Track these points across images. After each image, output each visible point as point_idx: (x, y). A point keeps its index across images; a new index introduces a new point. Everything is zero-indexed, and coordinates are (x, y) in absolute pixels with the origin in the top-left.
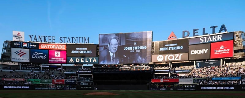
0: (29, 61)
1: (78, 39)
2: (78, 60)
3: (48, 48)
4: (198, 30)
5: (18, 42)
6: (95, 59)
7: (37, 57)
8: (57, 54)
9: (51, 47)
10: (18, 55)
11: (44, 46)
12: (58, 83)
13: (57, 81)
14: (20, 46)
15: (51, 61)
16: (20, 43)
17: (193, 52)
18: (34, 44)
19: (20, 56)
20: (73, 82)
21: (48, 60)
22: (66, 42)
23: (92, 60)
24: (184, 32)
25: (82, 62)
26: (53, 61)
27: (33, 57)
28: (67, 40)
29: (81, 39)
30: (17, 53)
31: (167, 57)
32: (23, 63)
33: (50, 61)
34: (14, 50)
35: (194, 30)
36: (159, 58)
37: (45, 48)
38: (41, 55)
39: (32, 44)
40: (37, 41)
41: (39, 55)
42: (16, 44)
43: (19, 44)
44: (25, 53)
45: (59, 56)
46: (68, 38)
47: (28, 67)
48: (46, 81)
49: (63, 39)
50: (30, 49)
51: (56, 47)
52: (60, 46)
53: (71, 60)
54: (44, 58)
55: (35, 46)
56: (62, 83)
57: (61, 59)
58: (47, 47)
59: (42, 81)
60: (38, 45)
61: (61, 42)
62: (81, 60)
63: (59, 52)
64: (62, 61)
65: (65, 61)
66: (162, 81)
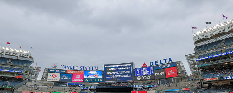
0: (59, 81)
1: (92, 67)
2: (91, 80)
3: (73, 73)
4: (157, 61)
5: (53, 69)
6: (101, 79)
8: (78, 76)
9: (75, 72)
16: (54, 70)
17: (156, 74)
19: (54, 78)
23: (99, 80)
24: (150, 62)
26: (75, 81)
27: (62, 78)
28: (84, 68)
29: (93, 67)
30: (51, 75)
31: (143, 77)
32: (55, 82)
33: (73, 80)
34: (49, 74)
35: (156, 61)
36: (138, 78)
37: (70, 73)
38: (67, 77)
39: (62, 70)
40: (66, 69)
41: (66, 77)
42: (51, 70)
44: (57, 76)
45: (79, 77)
46: (85, 67)
47: (59, 85)
49: (82, 68)
50: (61, 73)
51: (77, 72)
52: (80, 72)
53: (87, 80)
55: (64, 71)
57: (80, 79)
60: (66, 71)
62: (92, 80)
63: (79, 75)
64: (81, 81)
65: (82, 81)
66: (137, 92)
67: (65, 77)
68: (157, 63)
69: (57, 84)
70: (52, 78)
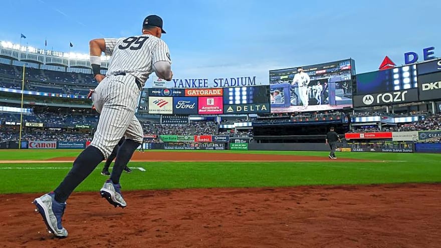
0: (171, 113)
1: (240, 80)
2: (239, 109)
3: (198, 94)
4: (432, 48)
5: (157, 89)
6: (264, 106)
7: (182, 107)
8: (211, 102)
9: (202, 92)
10: (158, 105)
11: (192, 92)
12: (202, 140)
13: (201, 138)
14: (161, 93)
15: (202, 111)
16: (161, 91)
17: (426, 87)
18: (180, 90)
19: (160, 107)
20: (224, 139)
21: (198, 111)
22: (223, 85)
23: (260, 108)
24: (407, 55)
25: (245, 110)
26: (204, 111)
27: (178, 106)
28: (223, 82)
29: (244, 80)
30: (156, 102)
31: (381, 97)
32: (164, 115)
33: (200, 111)
34: (152, 99)
35: (425, 50)
36: (367, 99)
37: (193, 94)
38: (188, 104)
39: (176, 90)
40: (183, 87)
41: (186, 104)
42: (155, 92)
43: (159, 92)
44: (167, 103)
45: (213, 103)
46: (225, 79)
47: (172, 120)
48: (186, 137)
49: (219, 82)
50: (173, 97)
51: (208, 92)
52: (214, 91)
53: (230, 108)
54: (192, 108)
55: (180, 93)
56: (208, 140)
57: (215, 108)
58: (196, 93)
59: (180, 138)
60: (183, 91)
61: (216, 85)
62: (243, 109)
63: (213, 99)
64: (217, 111)
65: (221, 110)
66: (362, 136)
67: (182, 105)
68: (432, 53)
69: (168, 119)
70: (158, 107)
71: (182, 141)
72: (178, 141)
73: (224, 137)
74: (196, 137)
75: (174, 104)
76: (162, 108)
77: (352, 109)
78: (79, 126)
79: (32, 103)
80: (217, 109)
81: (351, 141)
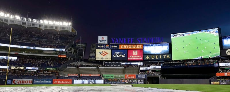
2: (153, 57)
3: (127, 48)
5: (101, 45)
6: (168, 56)
7: (117, 56)
8: (135, 53)
9: (130, 47)
10: (102, 55)
11: (124, 46)
12: (130, 77)
13: (129, 76)
14: (104, 47)
15: (130, 59)
16: (104, 45)
18: (116, 45)
19: (103, 56)
20: (144, 77)
21: (127, 58)
23: (166, 57)
25: (156, 58)
26: (131, 59)
27: (114, 56)
32: (106, 61)
33: (129, 58)
34: (98, 51)
37: (124, 48)
38: (121, 54)
39: (114, 45)
41: (120, 54)
42: (100, 46)
44: (108, 53)
45: (137, 54)
47: (111, 65)
50: (112, 50)
51: (134, 47)
52: (137, 46)
53: (148, 57)
54: (124, 56)
55: (116, 47)
56: (133, 77)
57: (138, 57)
58: (126, 47)
59: (116, 76)
60: (118, 46)
62: (155, 57)
63: (137, 51)
64: (140, 58)
65: (142, 58)
66: (226, 74)
67: (117, 55)
69: (108, 64)
70: (102, 56)
71: (117, 78)
72: (114, 78)
73: (144, 75)
74: (126, 76)
75: (112, 54)
76: (104, 57)
77: (220, 58)
78: (48, 69)
79: (17, 53)
80: (139, 57)
81: (220, 78)
